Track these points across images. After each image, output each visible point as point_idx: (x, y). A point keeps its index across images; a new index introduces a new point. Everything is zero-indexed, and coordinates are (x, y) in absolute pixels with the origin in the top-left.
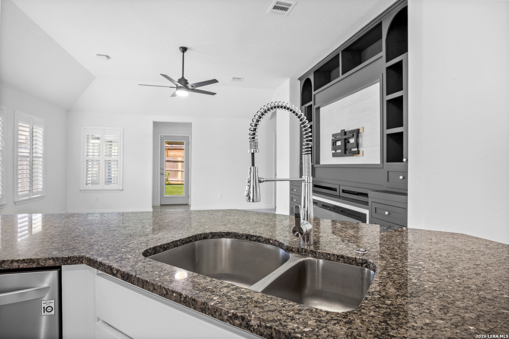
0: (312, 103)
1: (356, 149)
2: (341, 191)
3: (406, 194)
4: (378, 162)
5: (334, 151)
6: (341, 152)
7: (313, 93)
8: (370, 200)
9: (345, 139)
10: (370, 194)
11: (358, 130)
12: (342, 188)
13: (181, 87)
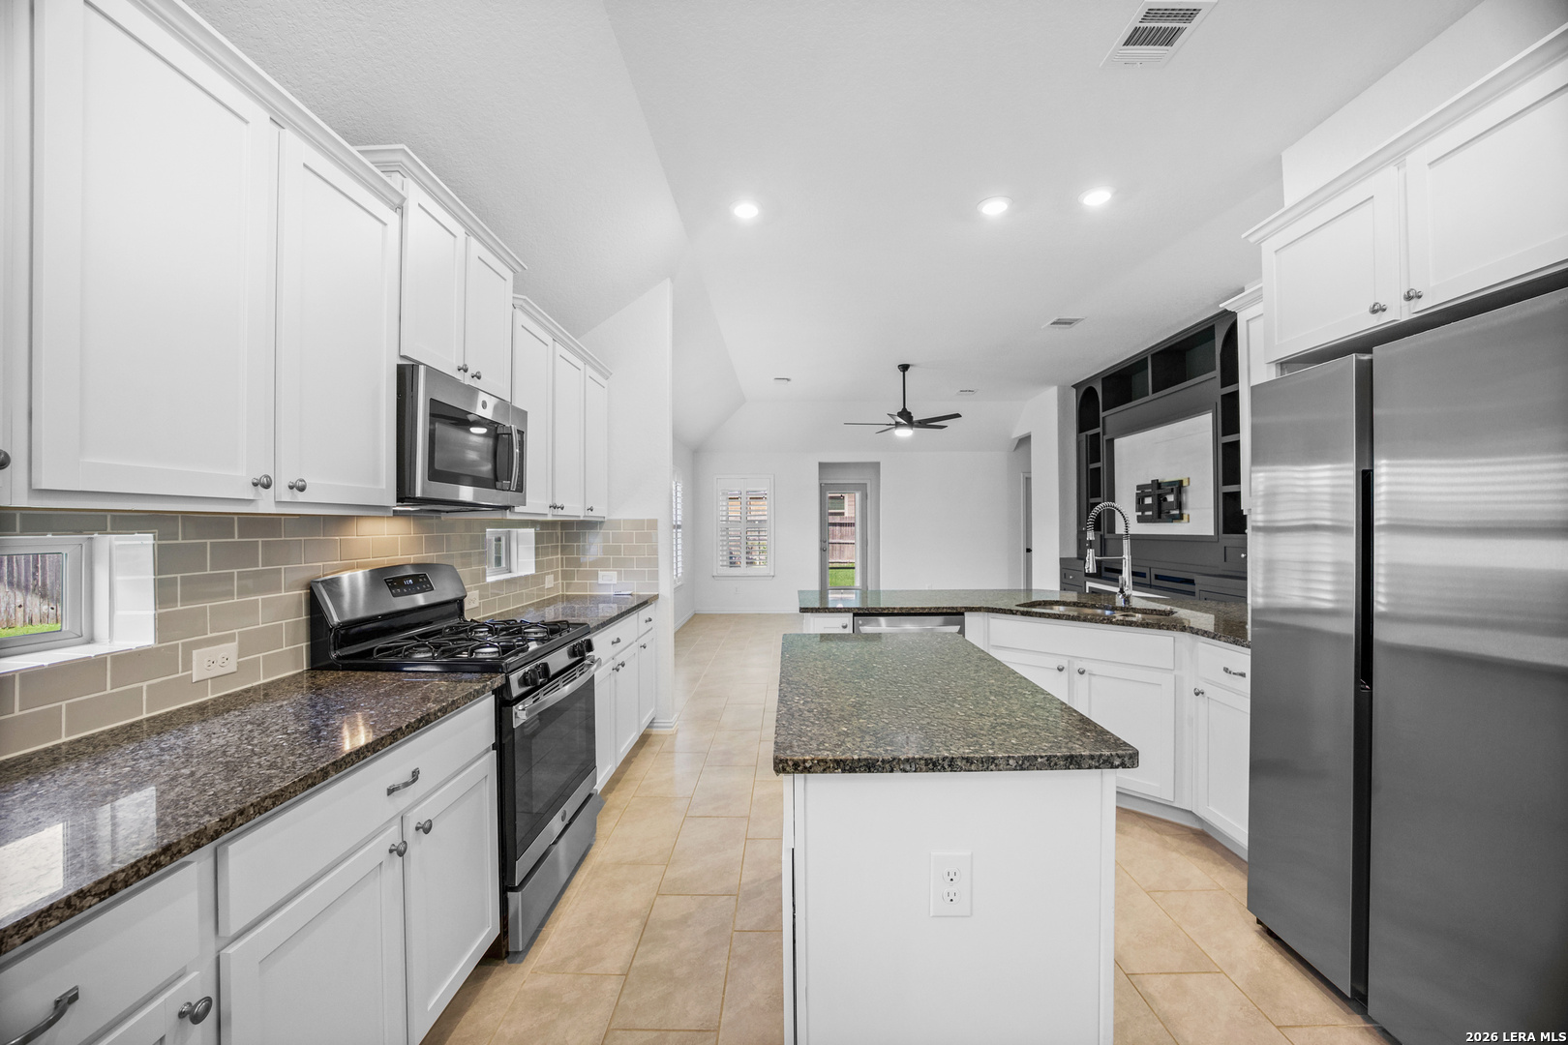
0: (1099, 430)
1: (1177, 512)
2: (1153, 577)
3: (1246, 579)
4: (1211, 532)
5: (1140, 514)
6: (1152, 516)
7: (1102, 414)
8: (1197, 588)
9: (1159, 495)
10: (1198, 579)
11: (1181, 482)
12: (1154, 572)
13: (904, 424)
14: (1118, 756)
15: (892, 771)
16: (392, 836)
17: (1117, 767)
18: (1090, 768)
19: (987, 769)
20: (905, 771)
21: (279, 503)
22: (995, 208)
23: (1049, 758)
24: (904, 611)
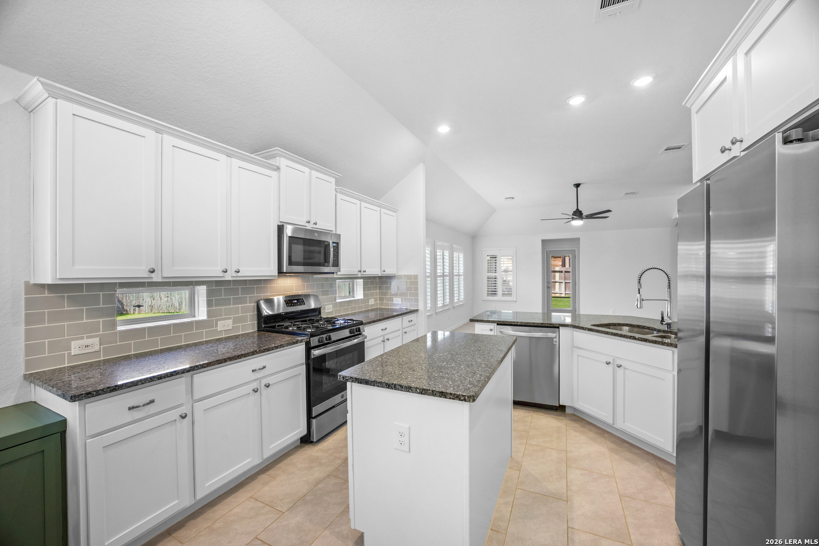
13: (577, 218)
14: (463, 396)
15: (374, 386)
16: (254, 385)
17: (462, 400)
18: (450, 398)
19: (408, 391)
20: (378, 386)
21: (232, 277)
22: (577, 101)
23: (433, 391)
24: (523, 324)
